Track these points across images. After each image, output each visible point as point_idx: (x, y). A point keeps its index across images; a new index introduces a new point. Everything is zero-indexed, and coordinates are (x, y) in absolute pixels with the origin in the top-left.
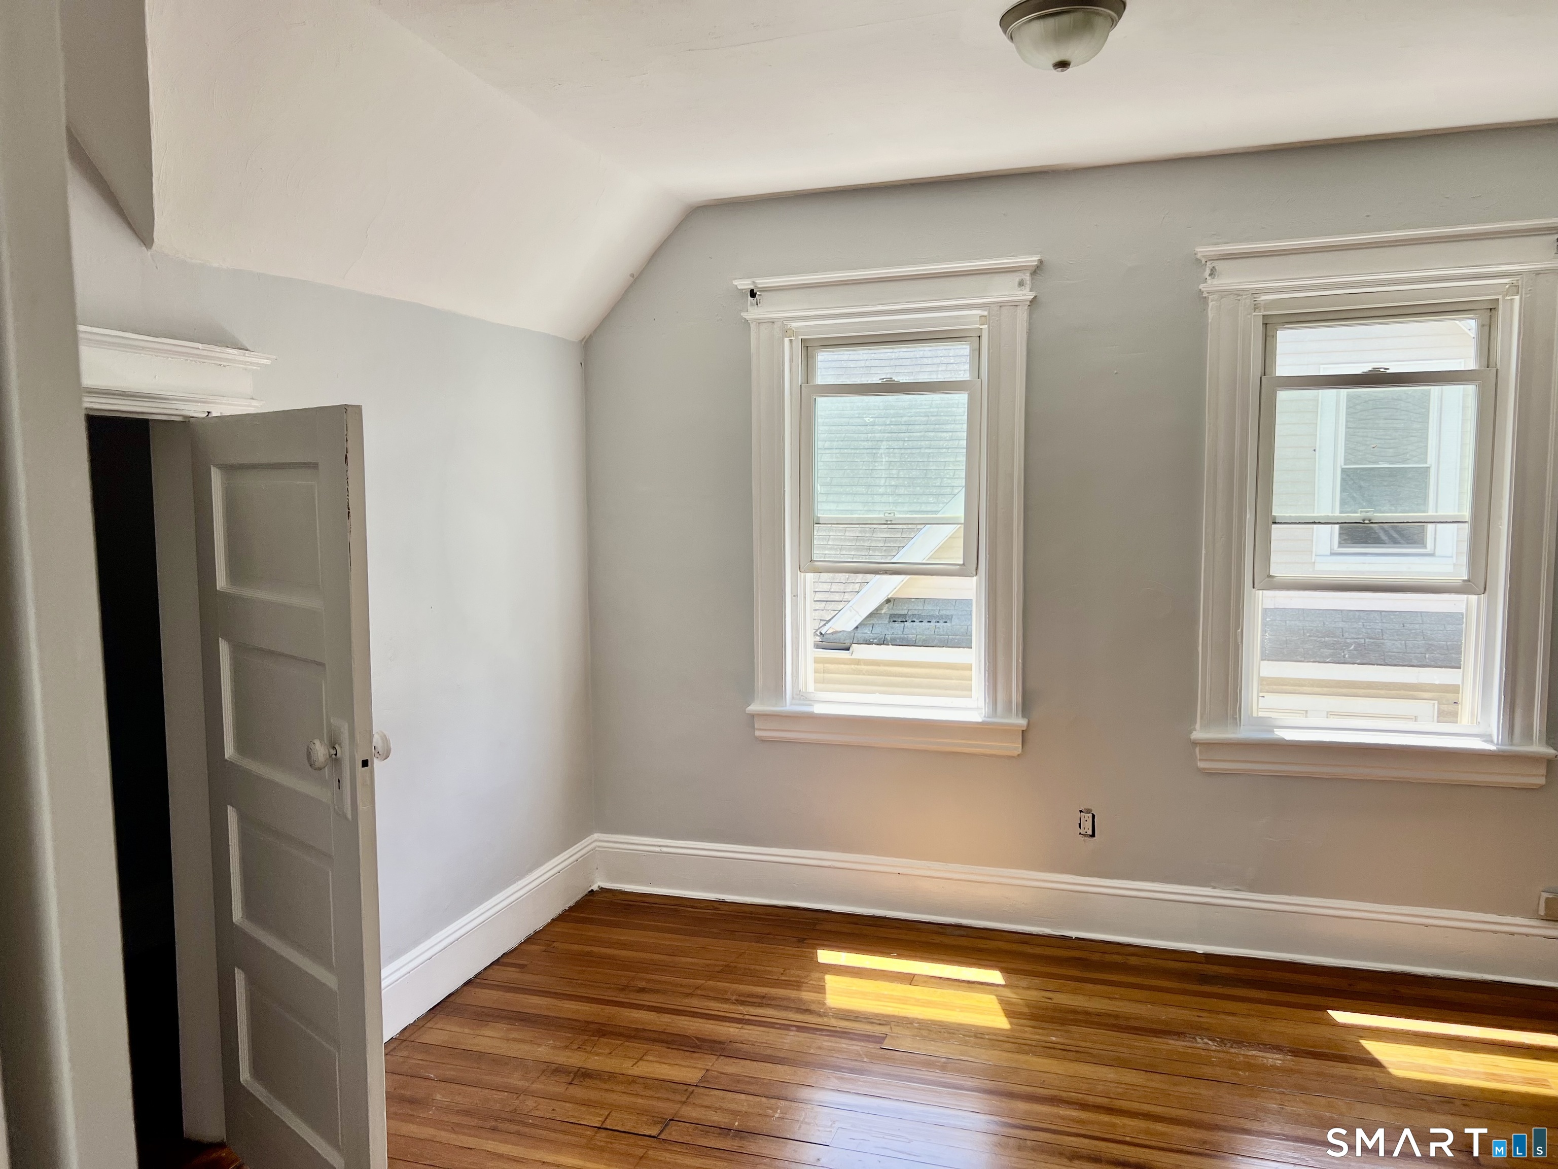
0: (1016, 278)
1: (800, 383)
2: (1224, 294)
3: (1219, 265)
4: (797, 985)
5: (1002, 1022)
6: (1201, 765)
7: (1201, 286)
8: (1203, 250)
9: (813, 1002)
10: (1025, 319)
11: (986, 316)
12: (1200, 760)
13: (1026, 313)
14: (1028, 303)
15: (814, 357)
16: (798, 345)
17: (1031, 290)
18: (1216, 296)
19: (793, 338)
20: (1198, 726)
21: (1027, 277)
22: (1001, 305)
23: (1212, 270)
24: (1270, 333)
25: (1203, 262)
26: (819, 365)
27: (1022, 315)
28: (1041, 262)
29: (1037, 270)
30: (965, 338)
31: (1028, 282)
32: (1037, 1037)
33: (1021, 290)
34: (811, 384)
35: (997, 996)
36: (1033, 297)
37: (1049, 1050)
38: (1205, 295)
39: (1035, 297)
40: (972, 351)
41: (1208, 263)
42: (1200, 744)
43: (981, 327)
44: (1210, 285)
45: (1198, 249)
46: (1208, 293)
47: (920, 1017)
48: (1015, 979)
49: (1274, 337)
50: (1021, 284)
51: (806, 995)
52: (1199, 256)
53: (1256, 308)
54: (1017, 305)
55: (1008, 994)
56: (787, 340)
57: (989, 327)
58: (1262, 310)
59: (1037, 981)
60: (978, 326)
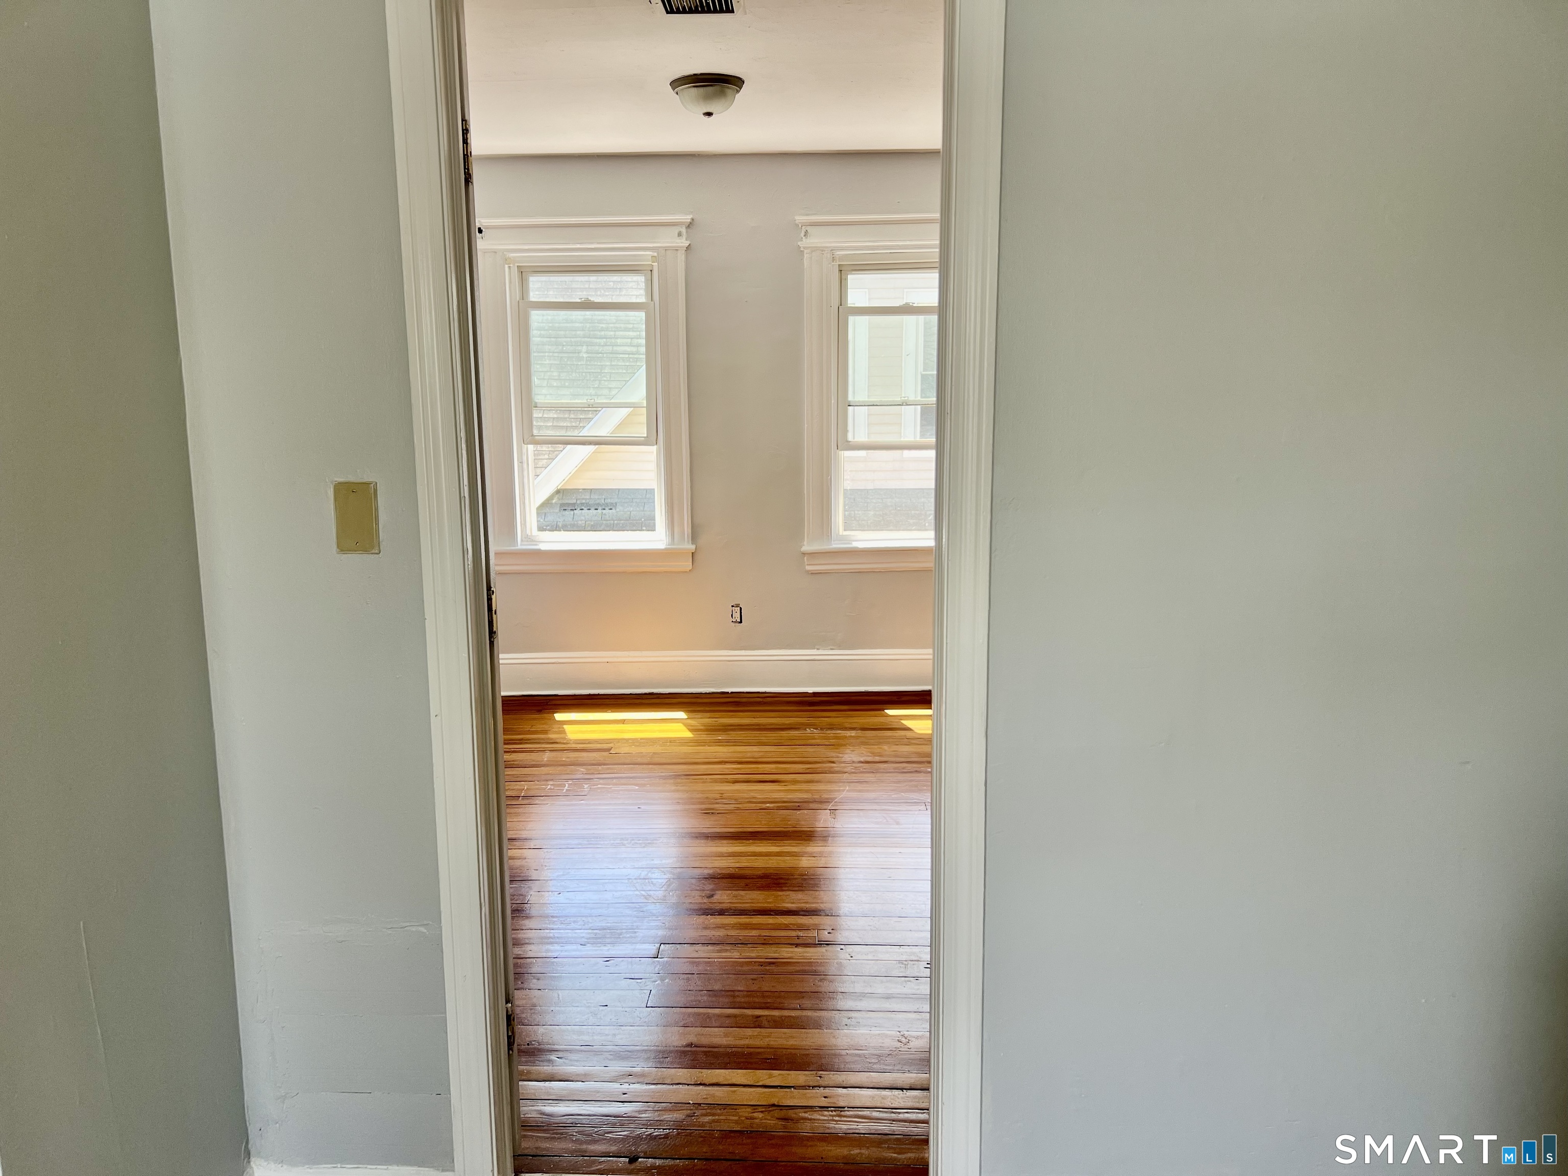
0: (676, 230)
1: (518, 299)
2: (814, 249)
3: (809, 229)
4: (545, 732)
5: (689, 735)
6: (808, 568)
7: (799, 243)
8: (800, 219)
9: (558, 738)
10: (683, 259)
11: (656, 257)
12: (807, 565)
13: (684, 255)
14: (685, 249)
15: (527, 280)
16: (515, 271)
17: (686, 240)
18: (808, 251)
19: (511, 265)
20: (805, 543)
21: (684, 230)
22: (666, 249)
23: (805, 233)
24: (843, 277)
25: (800, 226)
26: (531, 285)
27: (681, 256)
28: (693, 219)
29: (690, 226)
30: (640, 272)
31: (685, 234)
32: (709, 738)
33: (680, 239)
34: (526, 300)
35: (683, 723)
36: (688, 244)
37: (719, 743)
38: (802, 249)
39: (690, 245)
40: (646, 280)
41: (803, 227)
42: (807, 554)
43: (652, 264)
44: (804, 243)
45: (797, 218)
46: (804, 248)
47: (633, 737)
48: (693, 715)
49: (846, 279)
50: (680, 234)
51: (552, 736)
52: (797, 222)
53: (834, 259)
54: (677, 250)
55: (690, 721)
56: (506, 266)
57: (658, 263)
58: (838, 261)
59: (708, 715)
60: (650, 263)
